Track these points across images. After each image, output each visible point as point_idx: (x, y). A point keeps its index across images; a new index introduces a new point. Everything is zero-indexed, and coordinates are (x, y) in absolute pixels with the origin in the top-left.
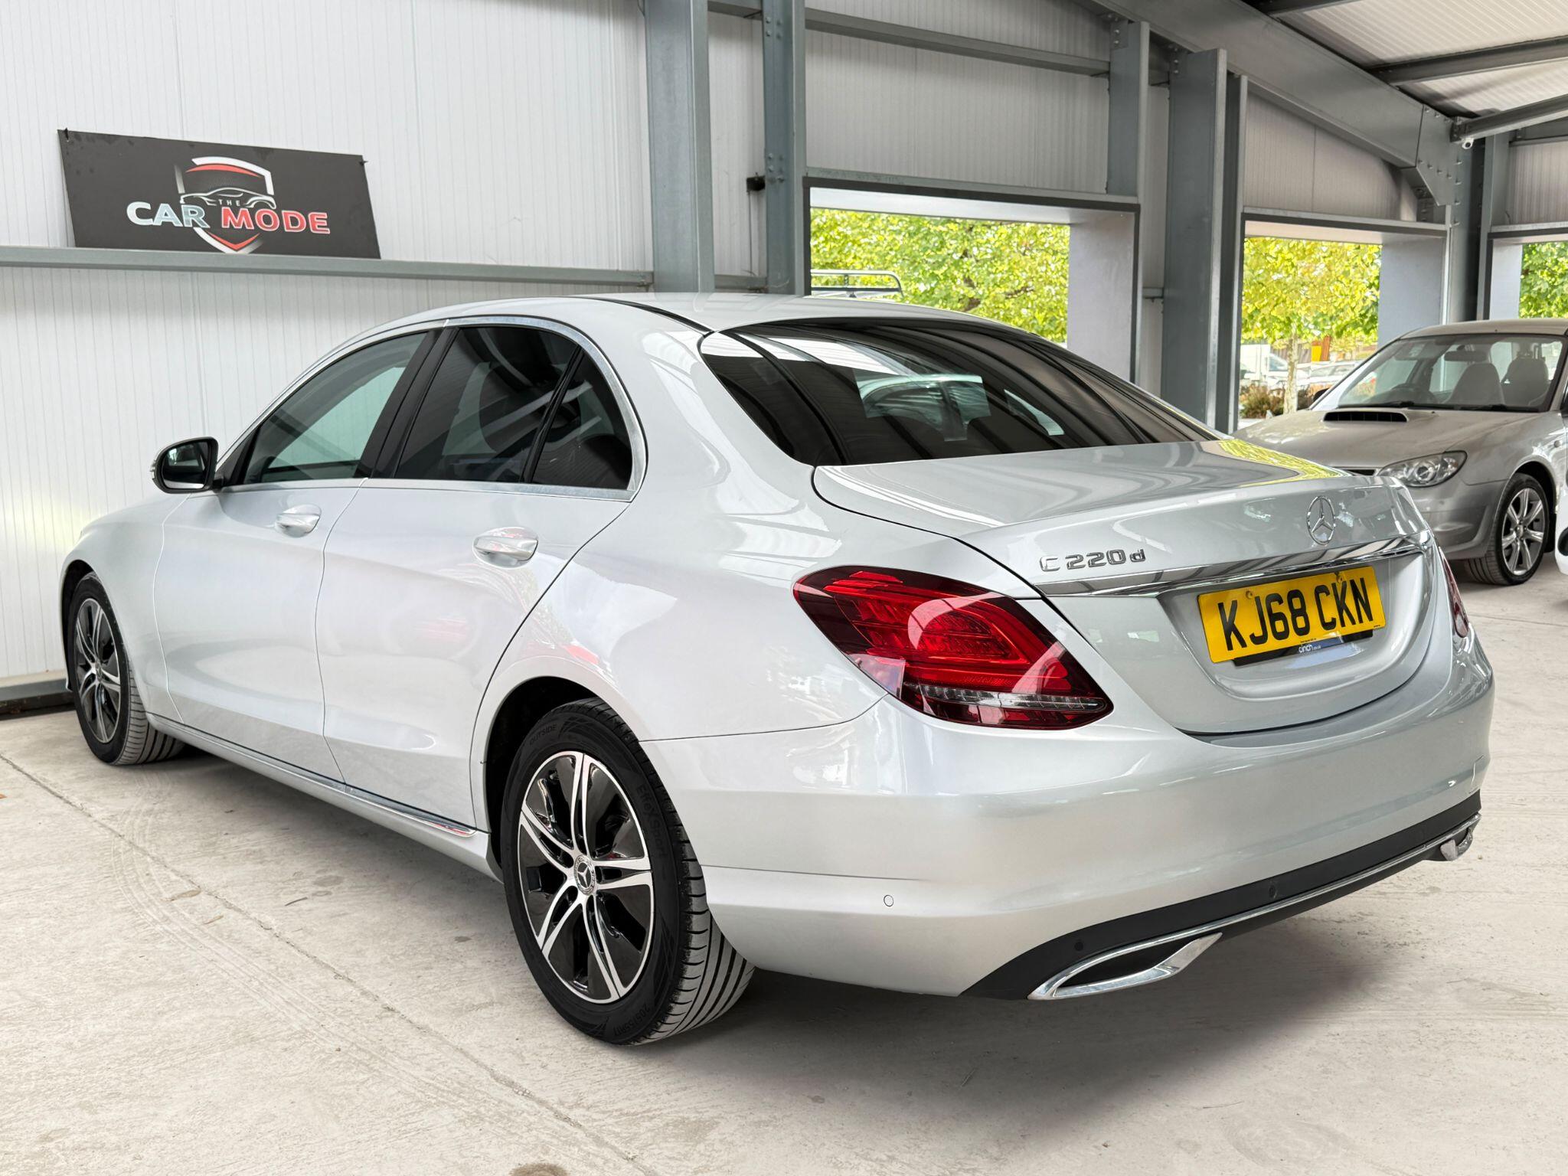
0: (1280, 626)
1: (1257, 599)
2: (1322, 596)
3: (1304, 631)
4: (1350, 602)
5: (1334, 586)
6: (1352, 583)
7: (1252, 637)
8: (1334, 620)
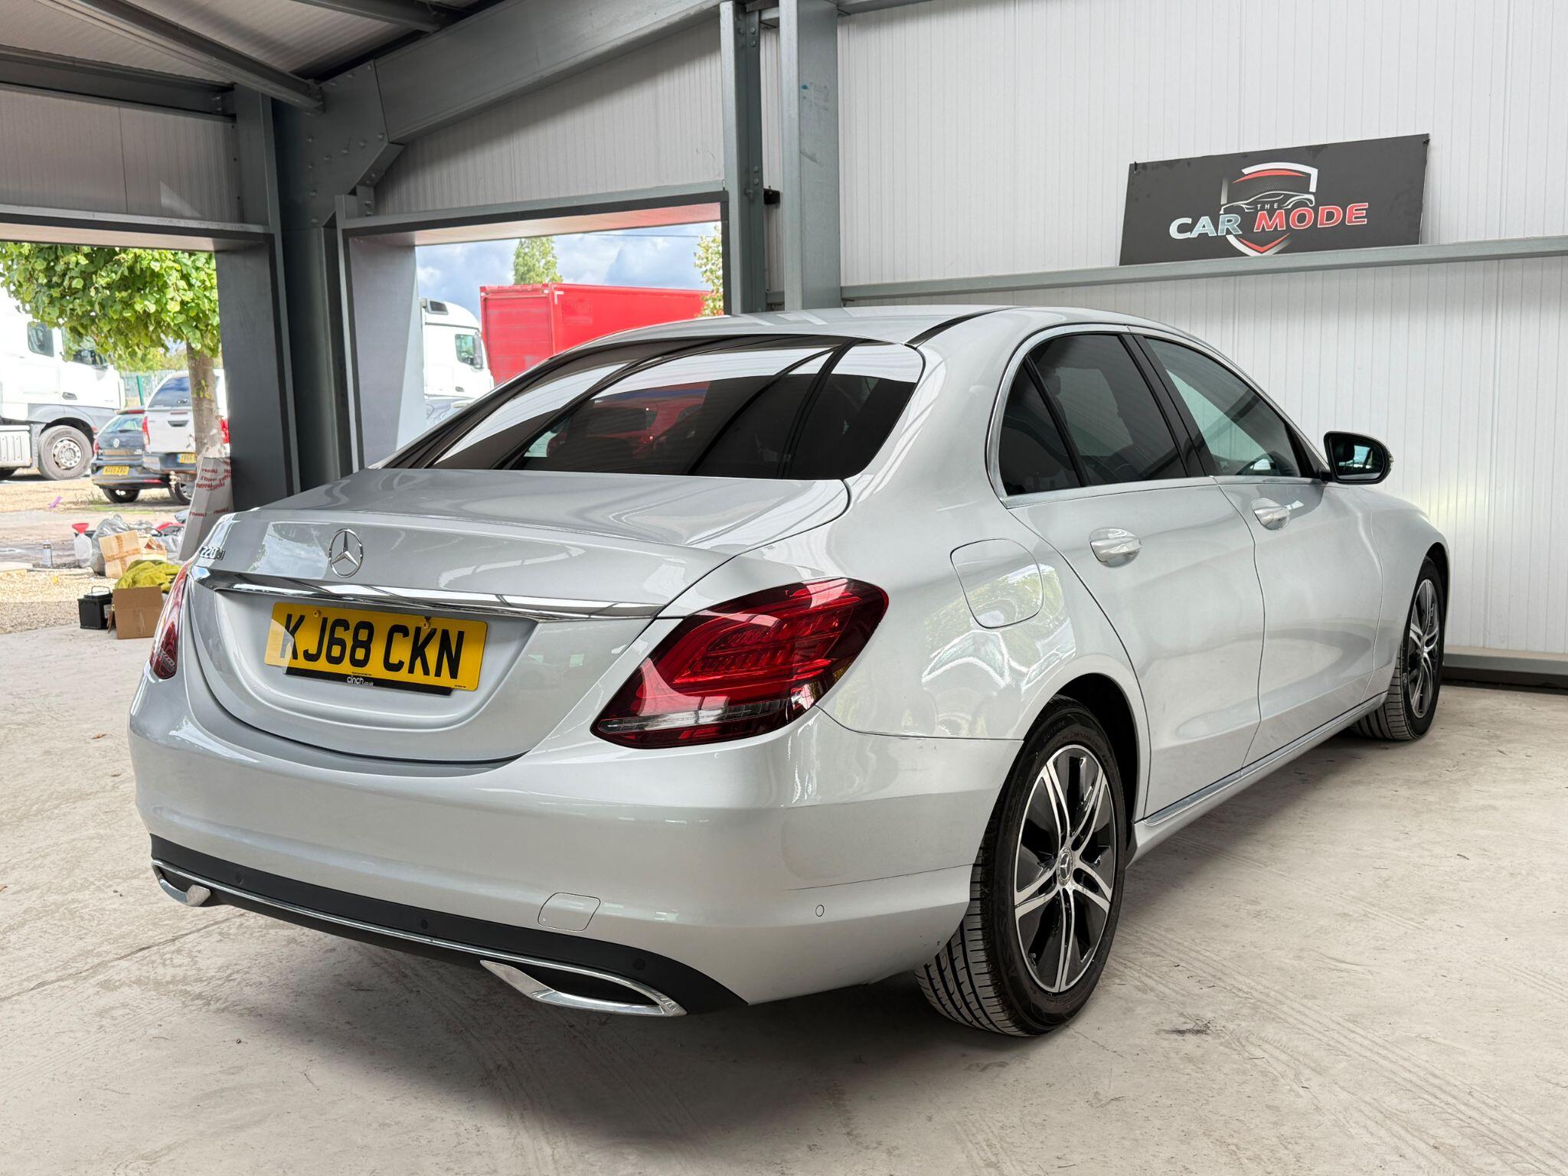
0: (336, 651)
1: (325, 620)
2: (398, 636)
3: (363, 663)
4: (432, 653)
5: (418, 630)
6: (445, 633)
7: (306, 653)
8: (401, 664)
